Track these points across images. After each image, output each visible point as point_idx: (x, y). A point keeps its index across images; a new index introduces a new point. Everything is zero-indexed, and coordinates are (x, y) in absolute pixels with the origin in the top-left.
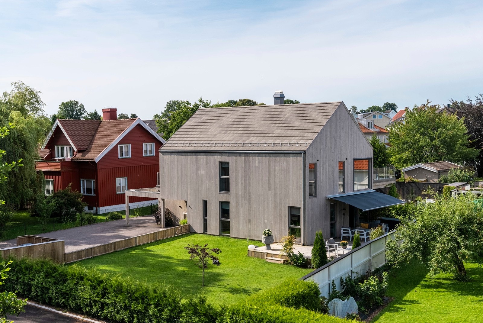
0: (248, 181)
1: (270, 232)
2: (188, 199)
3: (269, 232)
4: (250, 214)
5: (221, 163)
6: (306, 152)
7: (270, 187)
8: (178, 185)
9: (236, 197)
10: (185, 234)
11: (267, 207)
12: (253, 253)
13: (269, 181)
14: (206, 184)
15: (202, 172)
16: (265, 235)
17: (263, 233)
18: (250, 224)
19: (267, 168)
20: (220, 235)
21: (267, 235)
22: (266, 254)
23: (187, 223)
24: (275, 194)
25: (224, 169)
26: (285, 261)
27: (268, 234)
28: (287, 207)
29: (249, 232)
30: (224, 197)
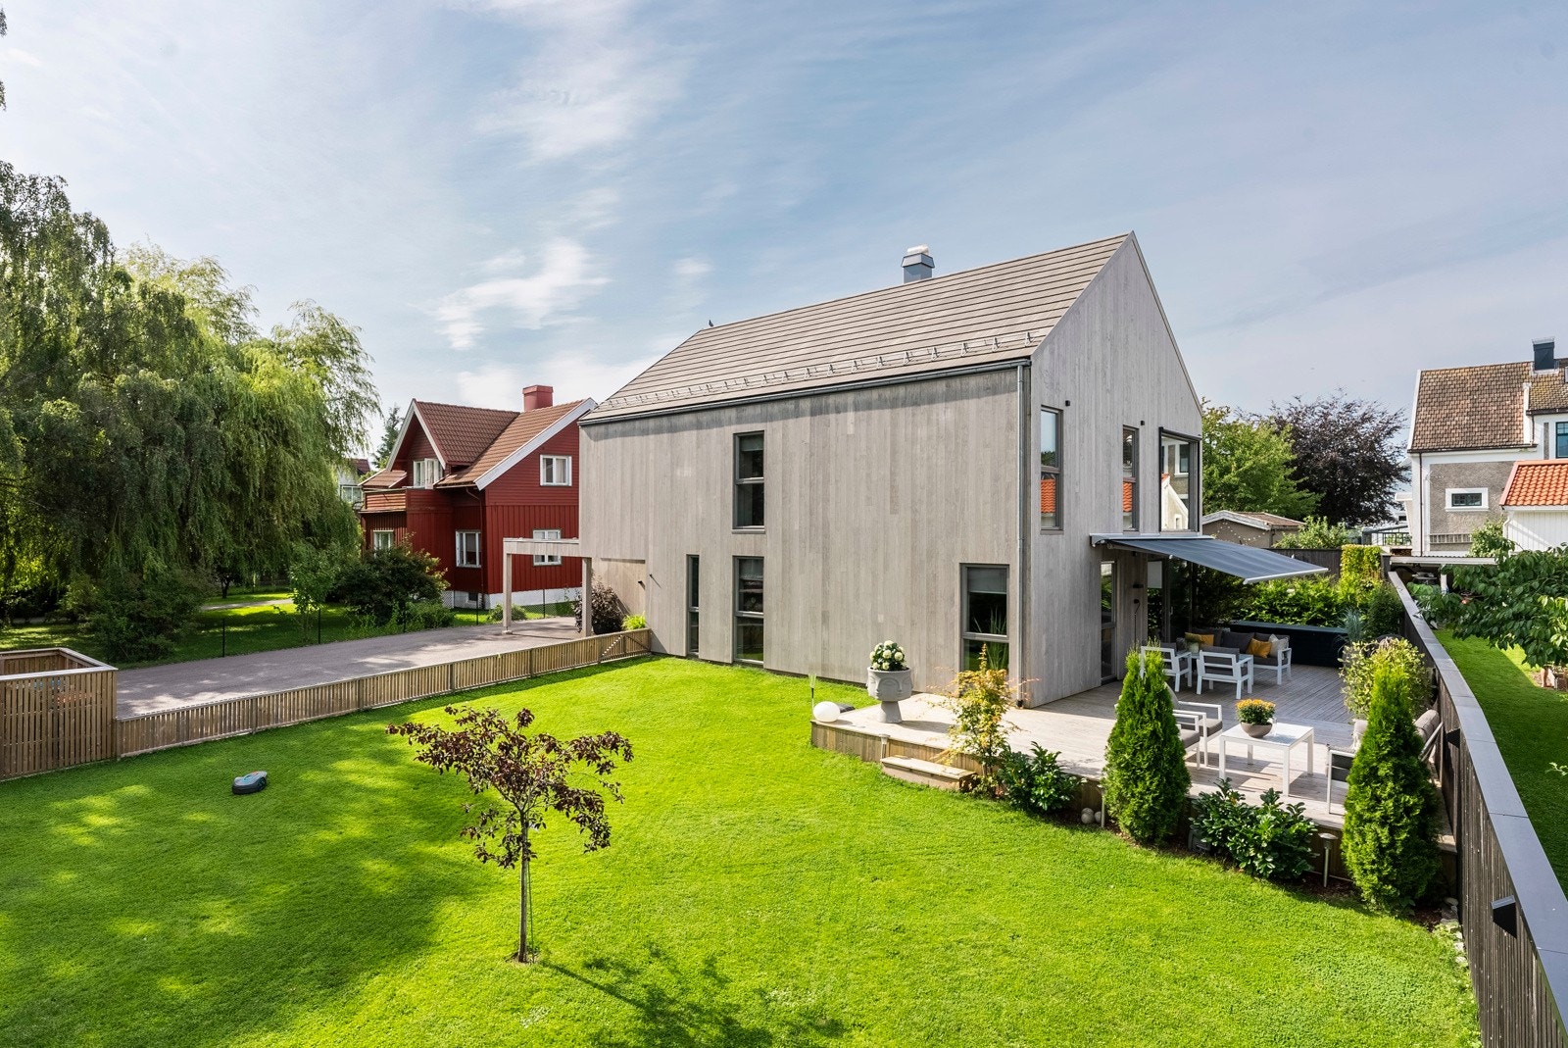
0: (820, 487)
1: (898, 655)
2: (647, 555)
3: (893, 655)
4: (825, 594)
5: (741, 438)
6: (1032, 359)
7: (894, 501)
8: (622, 516)
9: (784, 542)
10: (633, 659)
11: (886, 568)
12: (831, 736)
13: (893, 480)
14: (697, 506)
15: (687, 472)
16: (881, 663)
17: (872, 659)
18: (828, 628)
19: (885, 438)
20: (734, 663)
21: (886, 665)
22: (884, 742)
23: (643, 626)
24: (915, 523)
25: (750, 456)
26: (968, 779)
27: (892, 660)
28: (957, 568)
29: (823, 653)
30: (747, 543)
